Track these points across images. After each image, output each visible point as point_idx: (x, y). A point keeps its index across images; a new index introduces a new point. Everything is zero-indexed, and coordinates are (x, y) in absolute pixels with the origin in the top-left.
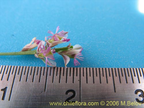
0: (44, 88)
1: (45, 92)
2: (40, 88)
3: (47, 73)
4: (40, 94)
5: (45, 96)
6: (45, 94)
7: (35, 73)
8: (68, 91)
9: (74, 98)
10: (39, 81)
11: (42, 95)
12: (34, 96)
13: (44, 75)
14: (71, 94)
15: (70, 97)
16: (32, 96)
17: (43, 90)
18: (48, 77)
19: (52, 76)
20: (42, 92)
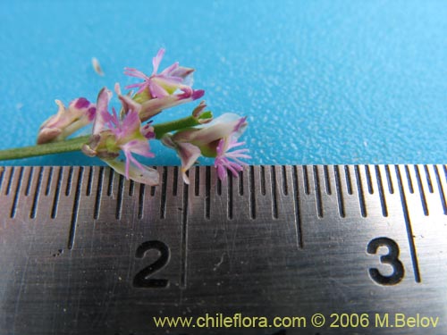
0: (67, 236)
1: (70, 249)
2: (55, 237)
3: (78, 186)
4: (55, 259)
5: (71, 263)
6: (70, 259)
7: (40, 188)
8: (146, 246)
9: (163, 268)
10: (53, 215)
11: (60, 261)
12: (34, 265)
13: (67, 194)
14: (153, 254)
15: (152, 266)
16: (28, 265)
17: (65, 244)
18: (79, 200)
19: (95, 196)
20: (60, 251)
